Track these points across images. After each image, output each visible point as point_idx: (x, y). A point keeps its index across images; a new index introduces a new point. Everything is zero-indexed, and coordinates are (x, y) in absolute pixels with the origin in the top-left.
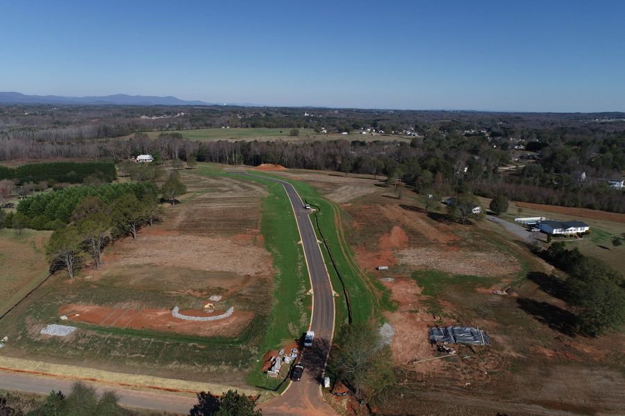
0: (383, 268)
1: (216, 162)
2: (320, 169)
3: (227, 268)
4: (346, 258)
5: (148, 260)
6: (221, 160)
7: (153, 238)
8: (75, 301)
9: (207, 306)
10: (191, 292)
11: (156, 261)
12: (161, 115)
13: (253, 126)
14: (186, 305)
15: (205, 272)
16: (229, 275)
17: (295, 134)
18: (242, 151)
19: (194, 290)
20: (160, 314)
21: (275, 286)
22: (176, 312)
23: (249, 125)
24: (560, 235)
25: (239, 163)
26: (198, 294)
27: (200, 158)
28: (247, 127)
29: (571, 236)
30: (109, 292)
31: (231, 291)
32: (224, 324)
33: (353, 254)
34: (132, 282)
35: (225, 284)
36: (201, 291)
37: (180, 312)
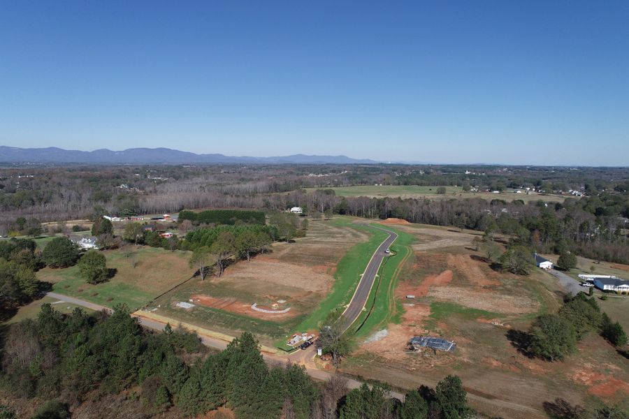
0: (411, 297)
1: (354, 215)
2: (444, 225)
3: (300, 285)
4: (390, 288)
5: (251, 275)
6: (359, 214)
7: (260, 262)
8: (200, 293)
9: (274, 305)
10: (268, 296)
11: (255, 276)
12: (326, 173)
13: (405, 184)
14: (261, 303)
15: (283, 286)
16: (298, 290)
17: (442, 192)
18: (378, 206)
19: (271, 296)
20: (244, 306)
21: (325, 299)
22: (254, 307)
23: (401, 183)
24: (611, 291)
25: (375, 217)
26: (272, 298)
27: (342, 212)
28: (399, 184)
29: (624, 293)
30: (221, 291)
31: (294, 299)
32: (279, 316)
33: (396, 286)
34: (235, 287)
35: (292, 295)
36: (275, 297)
37: (257, 306)
